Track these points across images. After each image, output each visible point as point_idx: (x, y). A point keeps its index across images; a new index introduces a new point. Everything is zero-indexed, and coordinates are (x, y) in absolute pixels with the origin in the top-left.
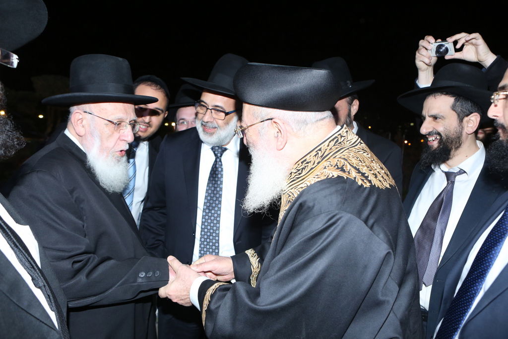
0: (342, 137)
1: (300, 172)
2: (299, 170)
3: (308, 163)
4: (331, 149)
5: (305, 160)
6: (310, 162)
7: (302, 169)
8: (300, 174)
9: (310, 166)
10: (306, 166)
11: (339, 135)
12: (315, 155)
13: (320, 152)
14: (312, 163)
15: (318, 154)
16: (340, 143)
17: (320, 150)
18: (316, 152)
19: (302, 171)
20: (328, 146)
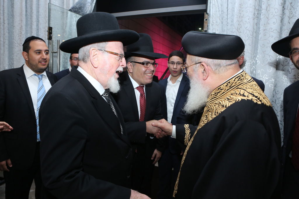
0: (242, 76)
1: (216, 94)
2: (216, 93)
3: (221, 89)
4: (236, 83)
5: (220, 88)
6: (223, 89)
7: (218, 92)
8: (216, 95)
9: (223, 91)
10: (220, 91)
11: (241, 75)
12: (226, 86)
13: (229, 84)
14: (224, 90)
15: (228, 85)
16: (242, 79)
17: (229, 83)
18: (227, 83)
19: (218, 94)
20: (234, 81)
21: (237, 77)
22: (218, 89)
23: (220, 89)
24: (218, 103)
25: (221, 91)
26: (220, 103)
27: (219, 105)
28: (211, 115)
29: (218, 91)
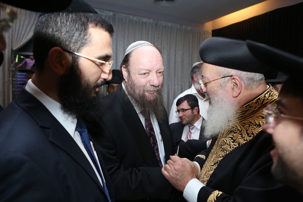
21: (267, 93)
22: (246, 107)
23: (248, 107)
24: (247, 123)
25: (250, 109)
26: (251, 122)
27: (250, 125)
28: (242, 136)
29: (246, 109)
